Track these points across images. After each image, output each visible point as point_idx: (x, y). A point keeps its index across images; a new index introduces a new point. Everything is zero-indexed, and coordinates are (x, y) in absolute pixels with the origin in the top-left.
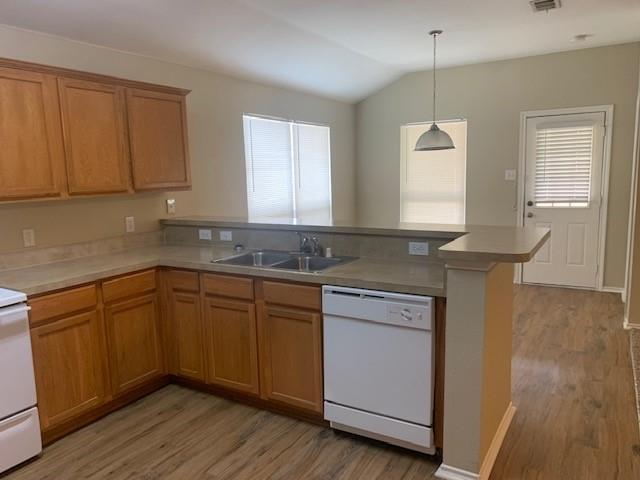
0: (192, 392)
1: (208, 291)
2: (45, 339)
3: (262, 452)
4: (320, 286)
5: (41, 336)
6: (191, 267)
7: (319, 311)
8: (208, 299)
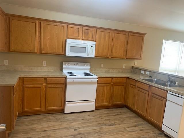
0: (130, 111)
1: (138, 86)
2: (99, 87)
3: (141, 130)
4: (167, 91)
5: (99, 86)
6: (135, 79)
7: (166, 98)
8: (138, 88)
